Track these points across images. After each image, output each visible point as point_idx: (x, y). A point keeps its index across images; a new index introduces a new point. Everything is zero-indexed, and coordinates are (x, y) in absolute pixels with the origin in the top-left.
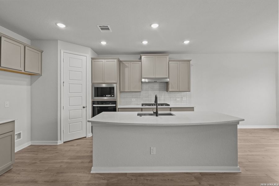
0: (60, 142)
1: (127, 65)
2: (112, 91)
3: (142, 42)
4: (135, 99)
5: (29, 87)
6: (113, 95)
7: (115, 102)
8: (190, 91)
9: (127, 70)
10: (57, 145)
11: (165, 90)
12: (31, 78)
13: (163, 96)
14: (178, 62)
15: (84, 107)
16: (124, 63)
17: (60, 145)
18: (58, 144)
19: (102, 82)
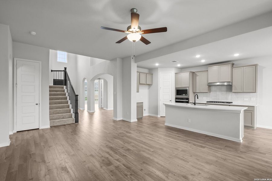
1: (198, 74)
4: (205, 98)
7: (188, 99)
9: (198, 78)
10: (158, 117)
12: (149, 87)
15: (170, 101)
16: (196, 73)
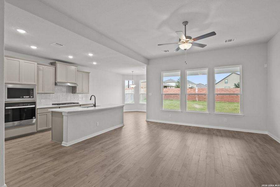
2: (31, 92)
4: (44, 100)
6: (32, 96)
8: (89, 93)
11: (70, 92)
13: (69, 97)
14: (82, 73)
19: (18, 82)
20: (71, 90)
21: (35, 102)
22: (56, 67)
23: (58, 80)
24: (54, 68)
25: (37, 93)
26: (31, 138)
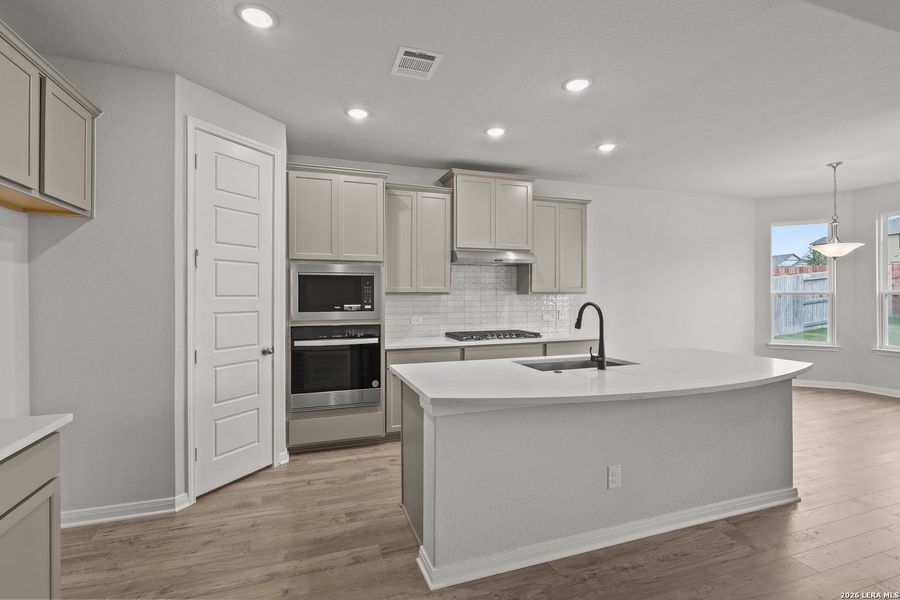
0: (183, 502)
1: (404, 199)
2: (367, 290)
3: (485, 132)
4: (421, 318)
5: (25, 267)
6: (368, 303)
7: (375, 330)
9: (402, 217)
10: (172, 517)
11: (511, 290)
12: (29, 230)
13: (506, 309)
14: (557, 204)
15: (264, 352)
16: (396, 192)
17: (186, 513)
18: (177, 509)
19: (327, 255)
20: (515, 280)
21: (380, 326)
22: (453, 193)
23: (461, 243)
24: (448, 196)
25: (387, 293)
26: (360, 459)
